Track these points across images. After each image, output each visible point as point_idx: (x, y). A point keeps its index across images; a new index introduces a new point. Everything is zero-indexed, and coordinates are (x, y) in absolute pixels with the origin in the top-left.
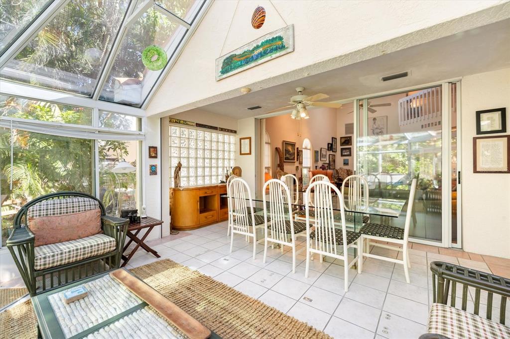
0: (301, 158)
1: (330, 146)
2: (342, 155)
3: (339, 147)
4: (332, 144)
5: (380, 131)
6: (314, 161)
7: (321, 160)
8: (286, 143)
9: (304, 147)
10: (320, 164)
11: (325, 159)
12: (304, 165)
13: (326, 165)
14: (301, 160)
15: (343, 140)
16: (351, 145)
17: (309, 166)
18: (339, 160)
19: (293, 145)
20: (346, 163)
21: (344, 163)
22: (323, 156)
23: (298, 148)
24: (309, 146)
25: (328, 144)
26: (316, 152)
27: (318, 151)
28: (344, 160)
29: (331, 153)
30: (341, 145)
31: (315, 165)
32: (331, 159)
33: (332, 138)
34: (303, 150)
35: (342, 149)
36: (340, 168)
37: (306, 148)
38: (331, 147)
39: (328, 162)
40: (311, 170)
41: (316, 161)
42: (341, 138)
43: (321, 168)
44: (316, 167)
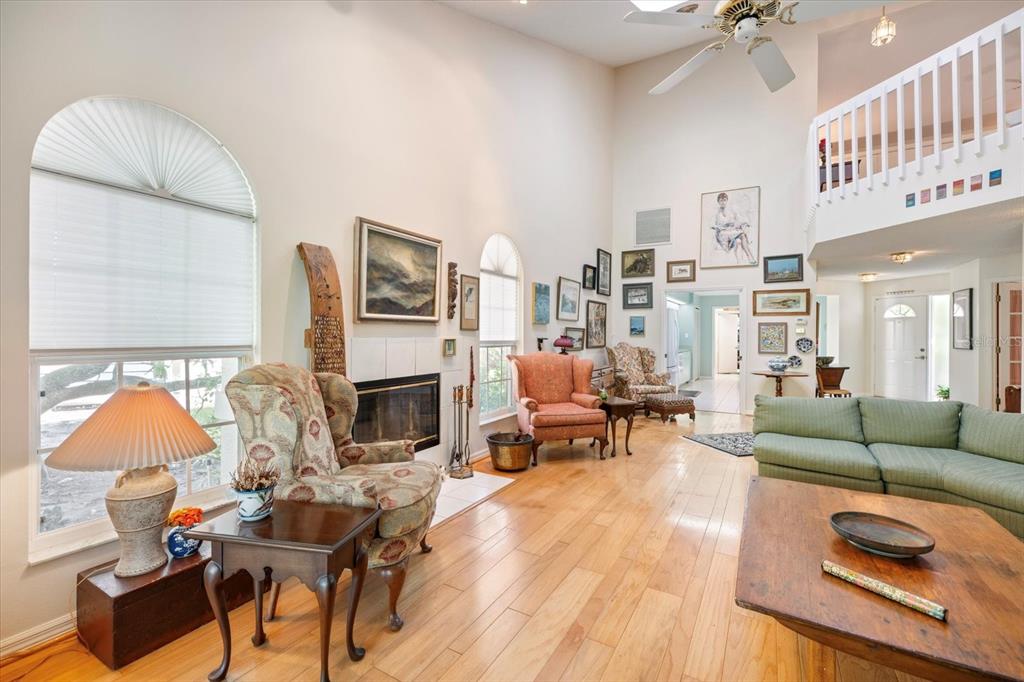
0: (469, 306)
1: (590, 273)
2: (626, 306)
3: (618, 282)
4: (596, 270)
5: (740, 232)
6: (531, 320)
7: (557, 318)
8: (370, 231)
9: (485, 264)
10: (554, 332)
11: (573, 316)
12: (484, 334)
13: (577, 335)
14: (469, 314)
15: (630, 261)
16: (653, 275)
17: (512, 338)
18: (619, 321)
19: (426, 249)
20: (637, 330)
21: (632, 330)
22: (565, 304)
23: (452, 266)
24: (512, 266)
25: (586, 267)
26: (541, 291)
27: (547, 288)
28: (632, 320)
29: (594, 296)
30: (623, 276)
31: (534, 336)
32: (592, 317)
33: (599, 250)
34: (483, 278)
35: (627, 288)
36: (621, 345)
37: (498, 272)
38: (593, 278)
39: (582, 324)
40: (521, 352)
41: (540, 320)
42: (624, 254)
43: (556, 345)
44: (540, 341)
